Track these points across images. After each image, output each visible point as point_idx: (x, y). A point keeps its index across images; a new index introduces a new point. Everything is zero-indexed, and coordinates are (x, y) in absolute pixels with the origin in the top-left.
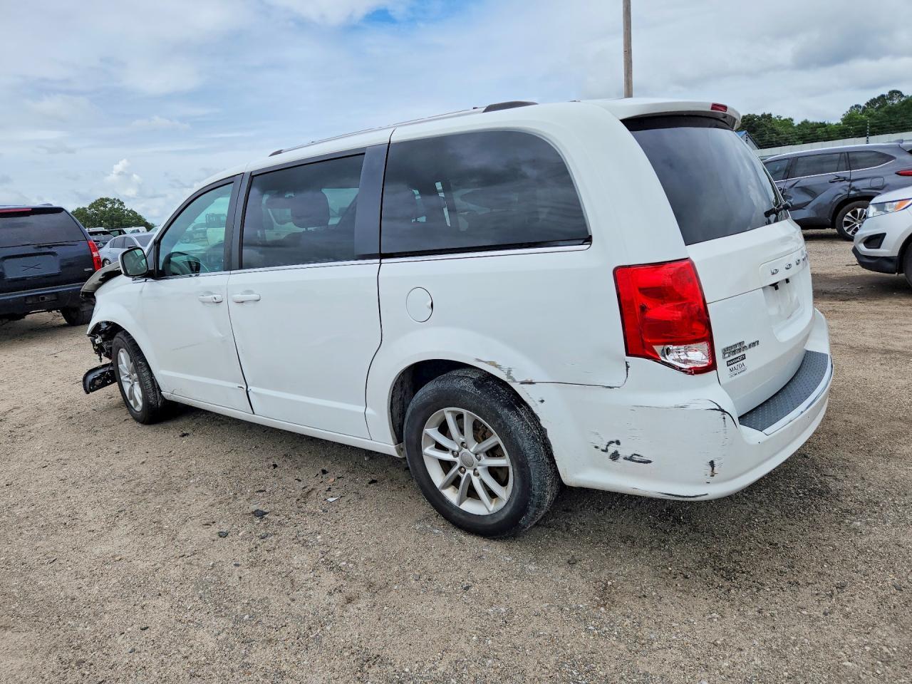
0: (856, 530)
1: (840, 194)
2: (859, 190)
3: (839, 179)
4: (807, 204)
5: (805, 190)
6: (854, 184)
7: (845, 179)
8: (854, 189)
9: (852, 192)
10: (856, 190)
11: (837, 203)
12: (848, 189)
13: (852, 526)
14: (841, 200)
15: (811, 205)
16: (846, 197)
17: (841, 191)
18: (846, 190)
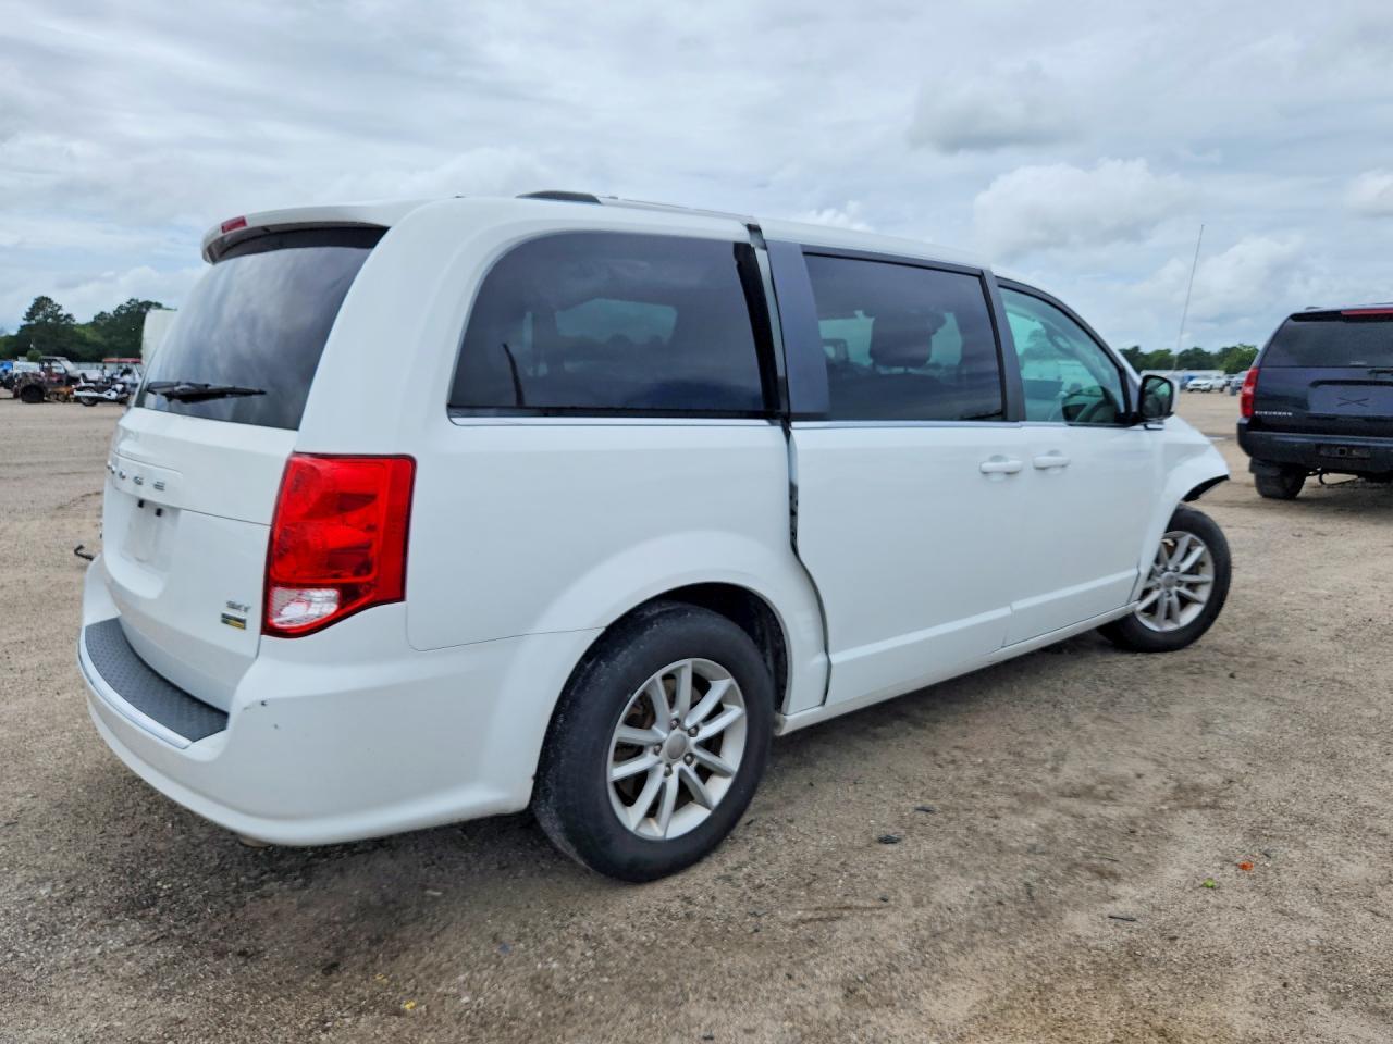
0: (40, 882)
13: (49, 884)
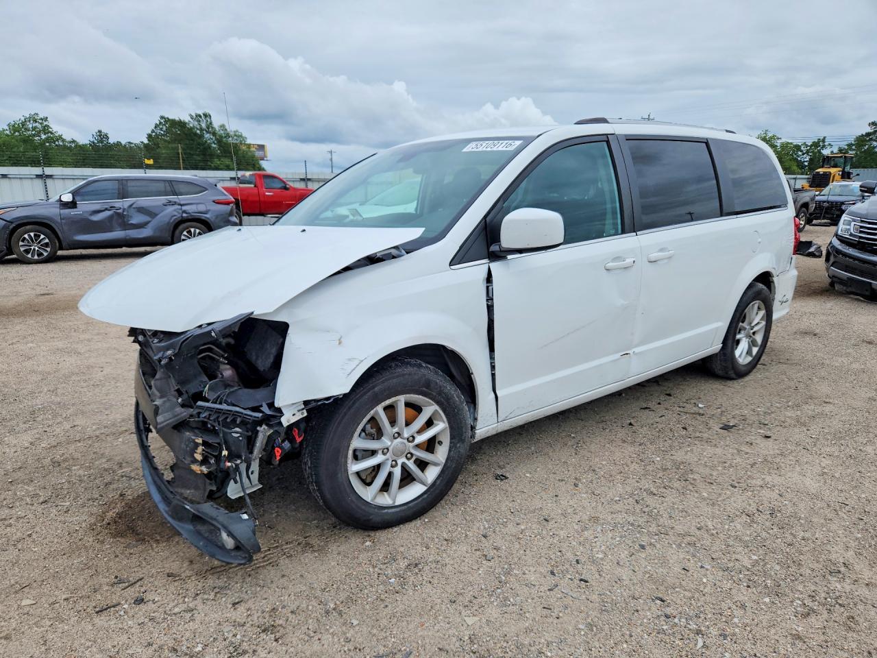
1: (175, 216)
2: (189, 213)
3: (170, 203)
4: (147, 223)
5: (141, 210)
6: (184, 208)
7: (175, 203)
8: (184, 212)
9: (184, 215)
10: (187, 213)
11: (174, 224)
12: (181, 212)
14: (177, 221)
15: (150, 225)
16: (181, 218)
17: (176, 214)
18: (179, 213)
